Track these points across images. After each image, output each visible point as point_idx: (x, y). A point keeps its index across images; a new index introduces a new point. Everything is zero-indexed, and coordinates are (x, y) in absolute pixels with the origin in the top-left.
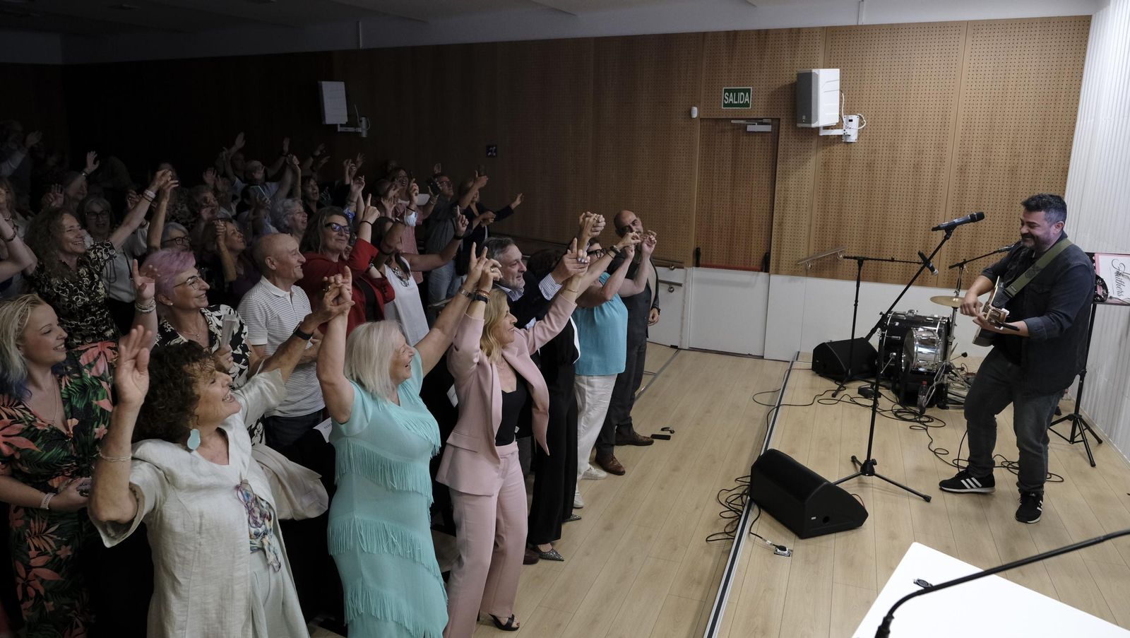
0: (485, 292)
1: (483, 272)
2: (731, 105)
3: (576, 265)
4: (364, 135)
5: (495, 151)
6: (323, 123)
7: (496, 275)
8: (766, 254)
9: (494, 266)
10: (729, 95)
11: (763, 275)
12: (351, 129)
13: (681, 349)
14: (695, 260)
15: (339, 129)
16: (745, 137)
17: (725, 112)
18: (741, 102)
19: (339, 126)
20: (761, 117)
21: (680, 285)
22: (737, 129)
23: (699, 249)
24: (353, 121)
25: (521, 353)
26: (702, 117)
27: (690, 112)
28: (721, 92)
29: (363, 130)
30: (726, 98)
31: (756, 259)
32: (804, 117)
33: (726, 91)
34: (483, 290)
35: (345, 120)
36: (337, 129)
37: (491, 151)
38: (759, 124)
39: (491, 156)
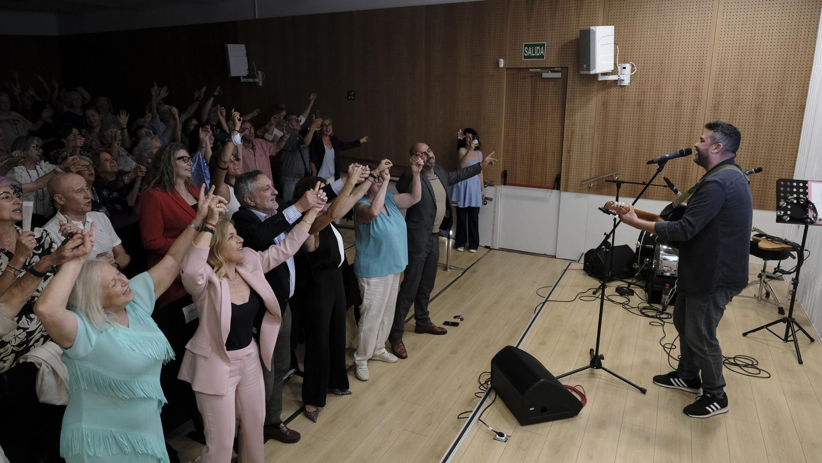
0: (211, 224)
1: (209, 208)
2: (529, 57)
3: (316, 200)
4: (261, 84)
5: (354, 95)
6: (229, 75)
7: (220, 210)
8: (558, 175)
9: (220, 202)
10: (528, 49)
11: (555, 192)
12: (251, 80)
13: (493, 249)
14: (503, 180)
15: (242, 80)
16: (541, 83)
17: (525, 63)
18: (538, 55)
19: (242, 78)
20: (552, 66)
21: (491, 200)
22: (535, 76)
23: (506, 171)
24: (252, 74)
25: (254, 270)
26: (507, 67)
27: (498, 63)
28: (522, 47)
29: (259, 80)
30: (526, 51)
31: (550, 180)
32: (585, 66)
33: (526, 45)
34: (210, 222)
35: (246, 73)
36: (240, 80)
37: (351, 95)
38: (552, 72)
39: (351, 99)
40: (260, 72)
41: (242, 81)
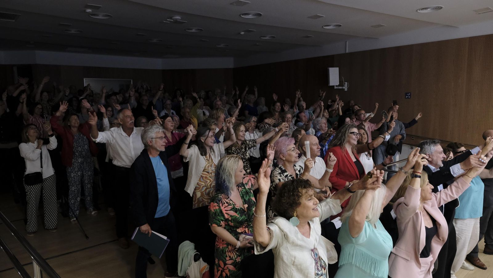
0: (419, 173)
1: (417, 162)
3: (477, 162)
4: (346, 90)
5: (410, 95)
6: (329, 85)
7: (424, 163)
9: (423, 158)
12: (340, 88)
19: (335, 86)
24: (341, 84)
25: (433, 206)
29: (345, 88)
34: (418, 172)
35: (338, 84)
36: (334, 88)
37: (408, 96)
39: (408, 98)
40: (346, 83)
41: (335, 88)
